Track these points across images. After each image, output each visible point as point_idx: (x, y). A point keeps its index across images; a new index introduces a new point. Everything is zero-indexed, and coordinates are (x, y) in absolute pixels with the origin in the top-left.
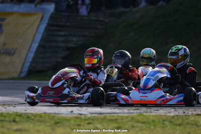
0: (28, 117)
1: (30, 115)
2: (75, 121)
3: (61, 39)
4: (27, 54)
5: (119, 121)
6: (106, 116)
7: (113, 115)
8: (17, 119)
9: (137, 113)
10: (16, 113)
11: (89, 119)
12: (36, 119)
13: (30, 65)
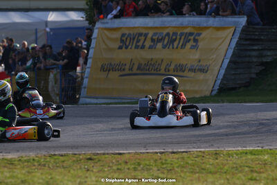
4: (219, 70)
13: (221, 83)
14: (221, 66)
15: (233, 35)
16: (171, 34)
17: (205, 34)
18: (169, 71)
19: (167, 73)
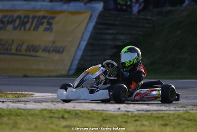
0: (76, 114)
1: (78, 112)
2: (122, 118)
3: (109, 37)
4: (76, 52)
5: (165, 118)
6: (152, 113)
7: (159, 112)
8: (66, 116)
9: (183, 110)
10: (65, 109)
11: (135, 116)
12: (84, 115)
13: (79, 63)
14: (78, 48)
15: (89, 19)
16: (23, 17)
17: (59, 18)
18: (20, 51)
19: (19, 53)
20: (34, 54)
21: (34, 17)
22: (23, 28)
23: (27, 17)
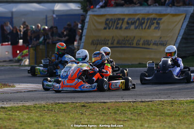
4: (174, 44)
14: (176, 41)
15: (184, 20)
16: (141, 19)
17: (164, 19)
18: (139, 45)
19: (138, 46)
20: (148, 47)
21: (148, 19)
22: (141, 28)
23: (143, 19)
